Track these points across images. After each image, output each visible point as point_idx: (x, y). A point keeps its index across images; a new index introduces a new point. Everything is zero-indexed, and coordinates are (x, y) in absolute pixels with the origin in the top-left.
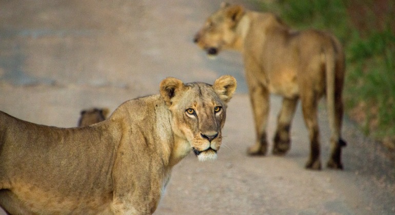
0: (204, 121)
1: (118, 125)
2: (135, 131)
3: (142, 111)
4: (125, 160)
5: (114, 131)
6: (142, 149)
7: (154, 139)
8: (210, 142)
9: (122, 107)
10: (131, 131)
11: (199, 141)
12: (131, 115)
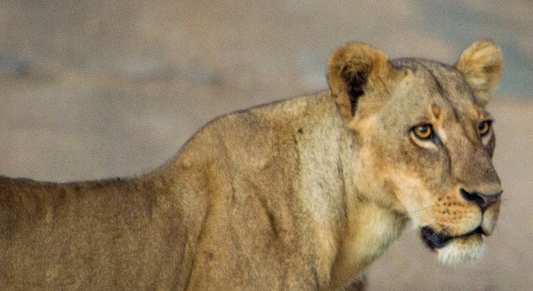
0: (465, 156)
1: (198, 179)
2: (244, 196)
3: (261, 145)
4: (217, 274)
5: (185, 195)
6: (262, 245)
7: (295, 218)
8: (483, 210)
9: (207, 132)
10: (234, 197)
11: (452, 209)
12: (233, 154)
